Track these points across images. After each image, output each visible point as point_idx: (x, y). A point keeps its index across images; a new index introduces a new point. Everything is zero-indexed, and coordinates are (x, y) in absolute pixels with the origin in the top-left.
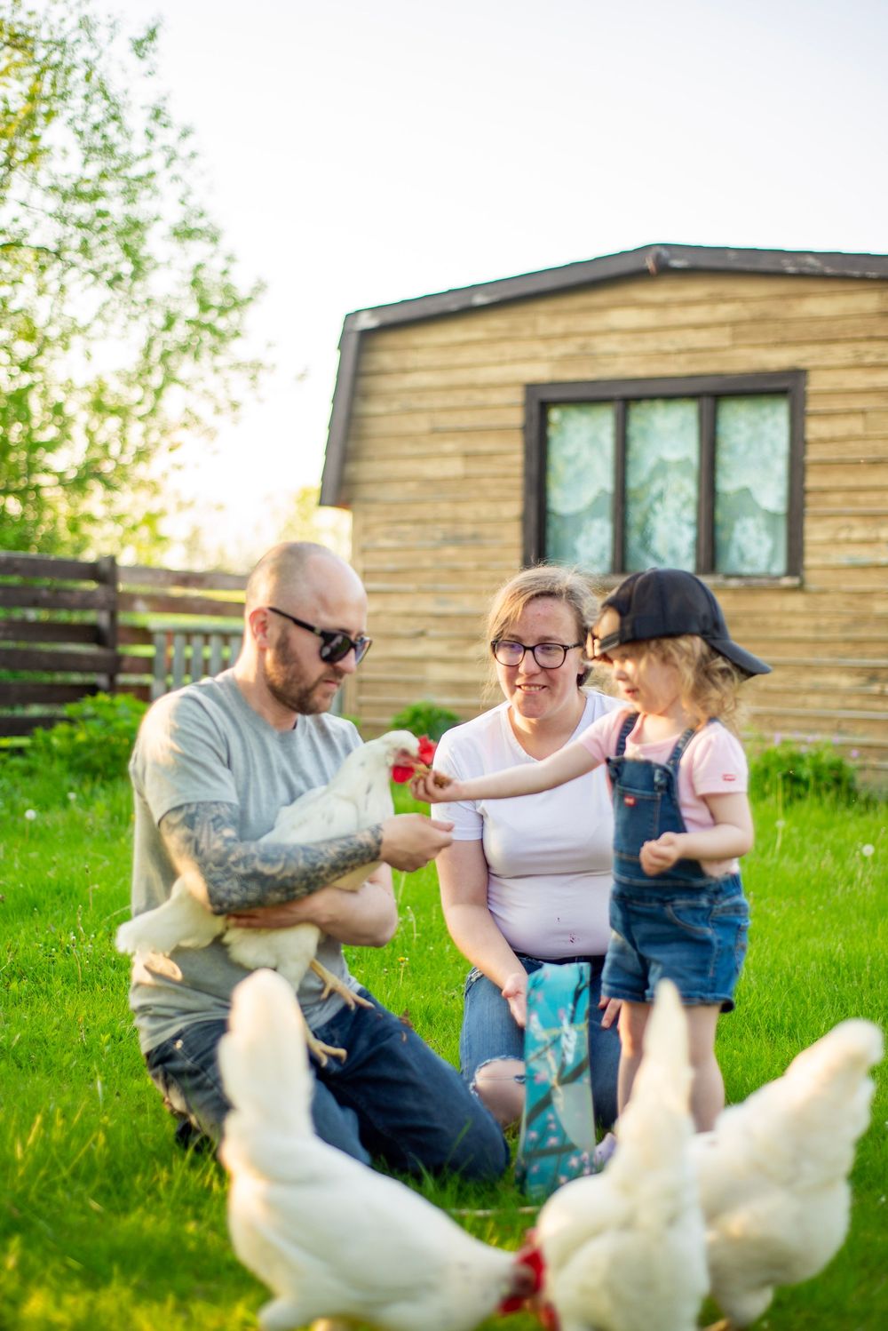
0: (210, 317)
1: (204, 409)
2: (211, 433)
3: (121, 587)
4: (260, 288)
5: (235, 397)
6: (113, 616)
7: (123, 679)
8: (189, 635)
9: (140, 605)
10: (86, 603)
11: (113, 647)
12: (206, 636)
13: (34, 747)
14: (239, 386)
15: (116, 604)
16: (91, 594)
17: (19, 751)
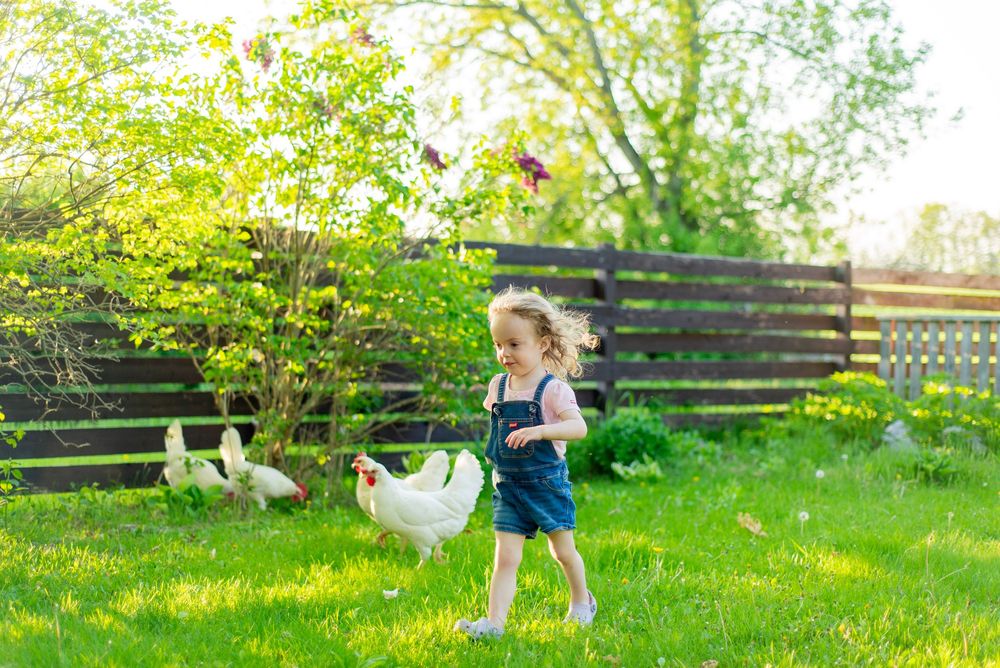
0: (883, 75)
1: (878, 146)
2: (884, 165)
3: (855, 285)
4: (924, 50)
5: (903, 135)
6: (848, 309)
7: (855, 358)
8: (909, 323)
9: (869, 299)
10: (829, 298)
11: (848, 334)
12: (924, 323)
13: (792, 412)
14: (906, 127)
15: (851, 298)
16: (832, 291)
17: (780, 416)
